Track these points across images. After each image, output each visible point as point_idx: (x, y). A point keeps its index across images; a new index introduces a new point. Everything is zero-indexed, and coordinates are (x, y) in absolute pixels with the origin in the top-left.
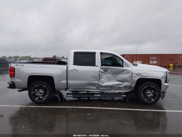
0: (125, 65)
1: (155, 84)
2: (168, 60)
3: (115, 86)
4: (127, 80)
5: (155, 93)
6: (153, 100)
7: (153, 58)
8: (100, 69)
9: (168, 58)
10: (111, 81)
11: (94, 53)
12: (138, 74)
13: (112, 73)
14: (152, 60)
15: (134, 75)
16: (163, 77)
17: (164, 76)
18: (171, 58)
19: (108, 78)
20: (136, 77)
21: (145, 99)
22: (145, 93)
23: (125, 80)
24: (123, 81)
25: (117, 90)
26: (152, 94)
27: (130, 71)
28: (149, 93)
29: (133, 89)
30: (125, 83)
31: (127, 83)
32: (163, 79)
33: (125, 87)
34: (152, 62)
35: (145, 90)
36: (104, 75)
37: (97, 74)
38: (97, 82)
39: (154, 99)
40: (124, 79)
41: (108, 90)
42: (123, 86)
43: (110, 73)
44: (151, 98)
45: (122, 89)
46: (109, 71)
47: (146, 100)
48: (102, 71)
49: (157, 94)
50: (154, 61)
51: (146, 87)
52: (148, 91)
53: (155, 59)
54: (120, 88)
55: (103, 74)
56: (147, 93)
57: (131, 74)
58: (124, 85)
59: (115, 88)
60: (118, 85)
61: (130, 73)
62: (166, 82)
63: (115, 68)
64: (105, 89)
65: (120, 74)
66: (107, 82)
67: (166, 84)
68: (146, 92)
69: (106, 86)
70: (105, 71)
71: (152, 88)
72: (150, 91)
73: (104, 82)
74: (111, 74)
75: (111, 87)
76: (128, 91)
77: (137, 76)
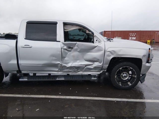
0: (97, 40)
1: (133, 64)
2: (146, 36)
3: (83, 67)
4: (98, 59)
5: (133, 76)
6: (130, 85)
7: (133, 34)
8: (62, 45)
9: (147, 35)
10: (78, 61)
11: (55, 24)
12: (112, 52)
13: (79, 50)
14: (132, 37)
15: (107, 53)
16: (144, 56)
17: (146, 54)
18: (149, 35)
19: (73, 56)
20: (109, 56)
21: (120, 83)
22: (120, 76)
23: (96, 60)
24: (93, 61)
25: (85, 71)
26: (129, 77)
27: (102, 48)
28: (124, 76)
29: (106, 70)
30: (95, 63)
31: (98, 63)
32: (144, 58)
33: (95, 68)
34: (131, 38)
35: (120, 72)
36: (69, 53)
37: (59, 52)
38: (59, 62)
39: (131, 83)
40: (95, 58)
41: (75, 72)
42: (93, 67)
43: (76, 50)
44: (128, 81)
45: (92, 70)
46: (76, 48)
47: (121, 85)
48: (65, 47)
49: (136, 76)
50: (134, 37)
51: (121, 68)
52: (124, 73)
53: (134, 35)
54: (90, 70)
55: (66, 51)
56: (122, 76)
57: (103, 52)
58: (95, 66)
59: (83, 69)
60: (86, 65)
61: (102, 50)
62: (148, 62)
63: (83, 45)
64: (70, 70)
65: (89, 52)
66: (72, 62)
67: (148, 65)
68: (122, 74)
69: (71, 68)
70: (69, 48)
71: (129, 69)
72: (126, 74)
73: (69, 63)
74: (79, 52)
75: (78, 68)
76: (99, 73)
77: (110, 54)
